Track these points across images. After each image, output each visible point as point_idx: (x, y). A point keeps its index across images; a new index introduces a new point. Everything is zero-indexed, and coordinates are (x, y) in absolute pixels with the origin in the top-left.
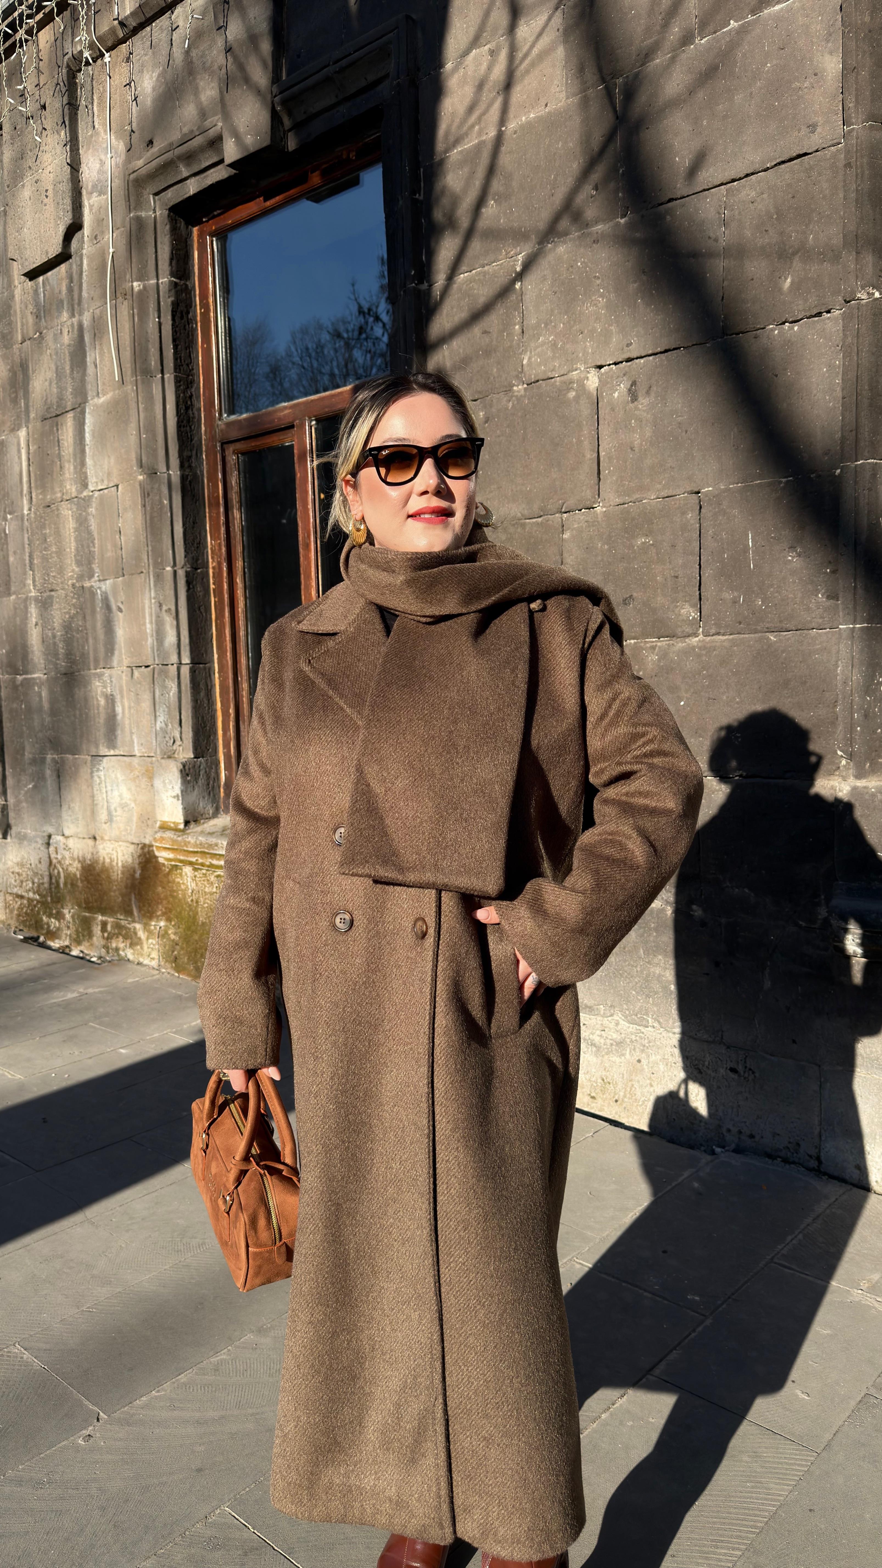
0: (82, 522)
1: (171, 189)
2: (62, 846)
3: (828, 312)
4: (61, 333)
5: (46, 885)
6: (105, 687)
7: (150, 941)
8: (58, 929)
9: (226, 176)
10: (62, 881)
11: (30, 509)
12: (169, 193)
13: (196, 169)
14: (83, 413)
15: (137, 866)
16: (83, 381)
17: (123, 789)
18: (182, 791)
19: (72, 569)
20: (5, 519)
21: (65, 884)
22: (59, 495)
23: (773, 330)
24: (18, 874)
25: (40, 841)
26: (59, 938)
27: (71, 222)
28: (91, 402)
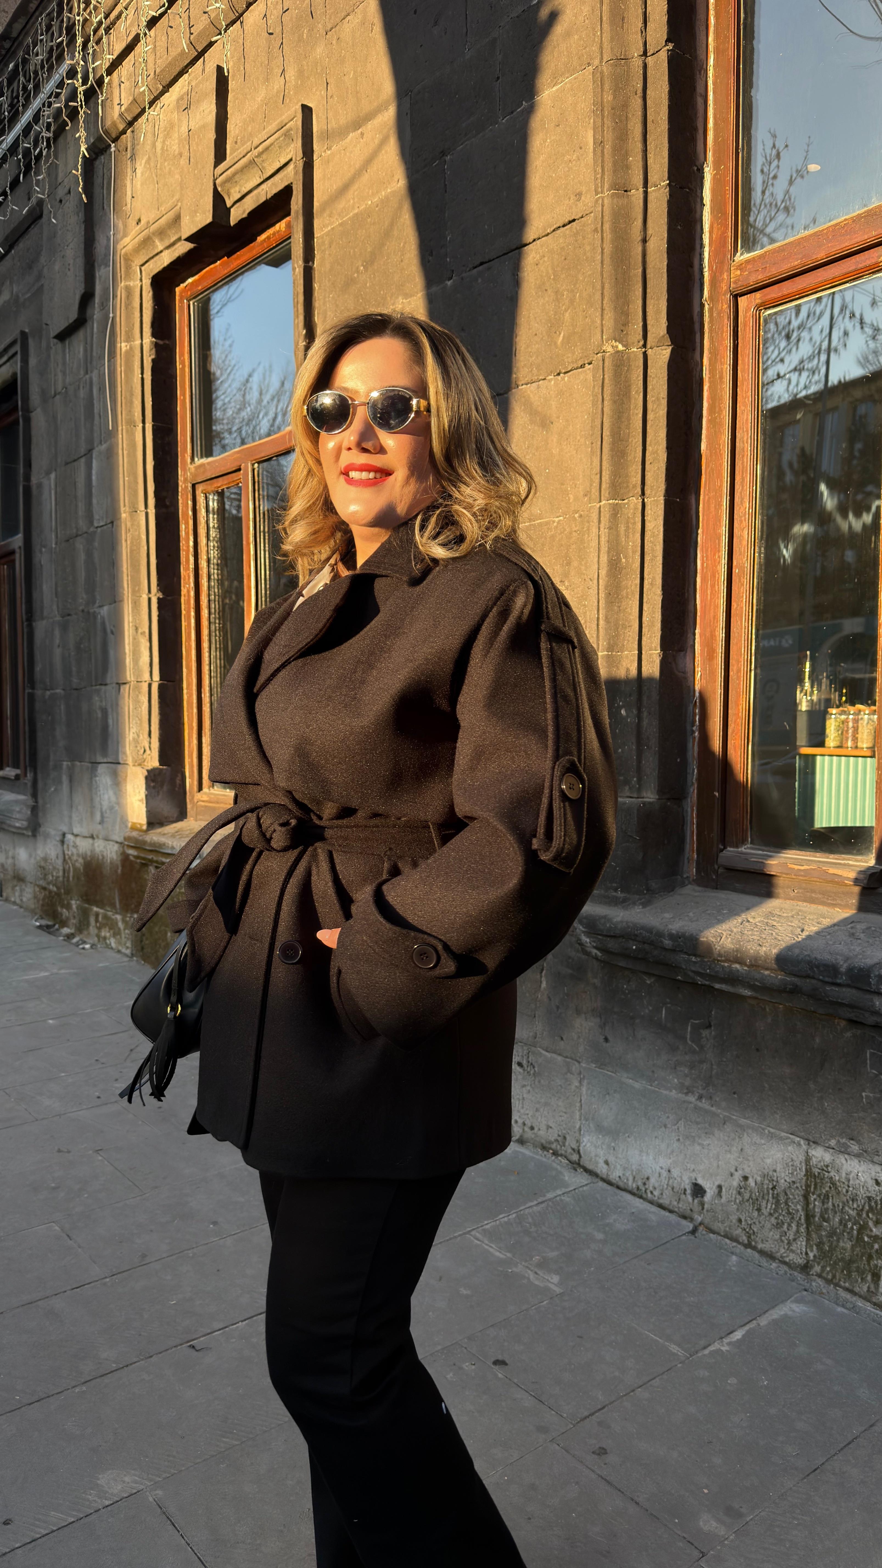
0: (89, 554)
1: (152, 261)
2: (71, 844)
3: (589, 364)
4: (79, 388)
5: (61, 879)
6: (101, 701)
7: (127, 931)
8: (68, 919)
9: (188, 249)
10: (71, 874)
11: (56, 544)
12: (151, 264)
13: (167, 243)
14: (91, 458)
15: (119, 863)
16: (92, 431)
17: (111, 793)
18: (146, 796)
19: (82, 597)
20: (41, 552)
21: (73, 878)
22: (75, 531)
23: (550, 381)
24: (44, 868)
25: (58, 838)
26: (68, 927)
27: (83, 291)
28: (97, 449)
